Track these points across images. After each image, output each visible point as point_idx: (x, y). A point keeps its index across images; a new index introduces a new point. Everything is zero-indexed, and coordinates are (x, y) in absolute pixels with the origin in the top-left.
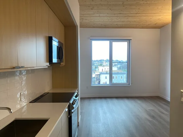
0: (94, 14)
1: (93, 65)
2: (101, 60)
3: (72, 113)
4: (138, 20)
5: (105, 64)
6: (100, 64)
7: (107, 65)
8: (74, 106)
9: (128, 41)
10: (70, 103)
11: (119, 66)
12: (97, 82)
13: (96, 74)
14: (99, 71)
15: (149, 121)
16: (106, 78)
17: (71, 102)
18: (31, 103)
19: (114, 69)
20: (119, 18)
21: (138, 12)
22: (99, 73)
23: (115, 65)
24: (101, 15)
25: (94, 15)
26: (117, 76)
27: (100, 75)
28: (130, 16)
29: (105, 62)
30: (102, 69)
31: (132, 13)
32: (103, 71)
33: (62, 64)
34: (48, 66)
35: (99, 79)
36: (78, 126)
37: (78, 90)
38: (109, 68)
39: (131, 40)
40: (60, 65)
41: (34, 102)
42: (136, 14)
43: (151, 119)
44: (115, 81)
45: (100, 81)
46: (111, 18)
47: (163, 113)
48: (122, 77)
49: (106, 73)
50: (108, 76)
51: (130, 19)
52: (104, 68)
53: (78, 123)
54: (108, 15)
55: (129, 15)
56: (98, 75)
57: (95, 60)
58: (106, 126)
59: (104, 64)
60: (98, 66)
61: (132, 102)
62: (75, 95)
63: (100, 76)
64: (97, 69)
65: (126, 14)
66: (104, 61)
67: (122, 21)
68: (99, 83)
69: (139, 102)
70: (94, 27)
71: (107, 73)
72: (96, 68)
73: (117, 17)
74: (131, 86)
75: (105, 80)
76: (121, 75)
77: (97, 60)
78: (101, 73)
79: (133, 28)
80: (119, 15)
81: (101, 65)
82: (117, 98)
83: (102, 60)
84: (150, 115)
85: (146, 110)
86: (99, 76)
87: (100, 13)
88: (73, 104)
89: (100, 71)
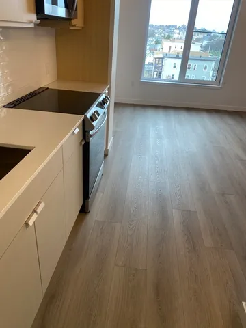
1: (153, 35)
2: (169, 27)
3: (91, 136)
5: (178, 35)
6: (167, 34)
7: (181, 38)
8: (94, 124)
10: (86, 117)
11: (205, 43)
12: (156, 73)
13: (156, 56)
14: (164, 51)
15: (241, 160)
16: (175, 67)
17: (89, 115)
18: (5, 109)
19: (195, 48)
22: (161, 56)
23: (198, 40)
26: (197, 63)
27: (163, 58)
29: (178, 31)
30: (170, 47)
32: (171, 51)
33: (74, 22)
34: (35, 24)
35: (161, 68)
36: (106, 156)
37: (109, 89)
38: (183, 45)
40: (70, 24)
41: (12, 106)
44: (191, 74)
45: (160, 73)
48: (206, 67)
49: (175, 56)
50: (179, 62)
52: (173, 45)
53: (106, 150)
56: (159, 58)
57: (158, 25)
58: (157, 162)
59: (175, 36)
60: (163, 40)
62: (101, 99)
63: (162, 62)
64: (159, 47)
66: (176, 28)
68: (160, 76)
69: (230, 121)
71: (177, 57)
72: (157, 43)
74: (221, 88)
75: (171, 71)
76: (204, 64)
77: (163, 26)
78: (166, 56)
81: (168, 37)
82: (189, 109)
83: (173, 26)
85: (240, 139)
86: (160, 62)
88: (93, 119)
89: (166, 50)
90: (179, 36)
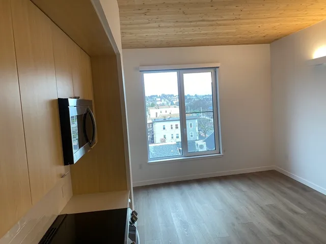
0: (149, 23)
4: (234, 31)
5: (160, 102)
6: (151, 103)
9: (213, 70)
14: (151, 117)
16: (164, 129)
20: (197, 28)
21: (237, 17)
22: (150, 121)
24: (162, 24)
25: (148, 25)
27: (152, 123)
28: (220, 25)
29: (159, 99)
30: (157, 113)
31: (225, 18)
32: (158, 116)
35: (152, 132)
39: (218, 67)
42: (234, 20)
43: (278, 232)
45: (153, 136)
46: (182, 29)
47: (296, 213)
48: (191, 124)
49: (163, 120)
51: (220, 30)
52: (158, 111)
54: (176, 24)
55: (219, 22)
56: (149, 124)
59: (158, 103)
60: (149, 108)
61: (230, 188)
63: (152, 126)
65: (213, 21)
66: (157, 97)
67: (203, 34)
68: (152, 138)
70: (146, 47)
71: (165, 120)
73: (195, 26)
74: (222, 156)
75: (162, 132)
78: (155, 121)
79: (221, 45)
80: (199, 23)
81: (153, 105)
83: (154, 96)
84: (273, 220)
85: (262, 208)
86: (151, 127)
87: (162, 21)
89: (153, 116)
90: (162, 103)
